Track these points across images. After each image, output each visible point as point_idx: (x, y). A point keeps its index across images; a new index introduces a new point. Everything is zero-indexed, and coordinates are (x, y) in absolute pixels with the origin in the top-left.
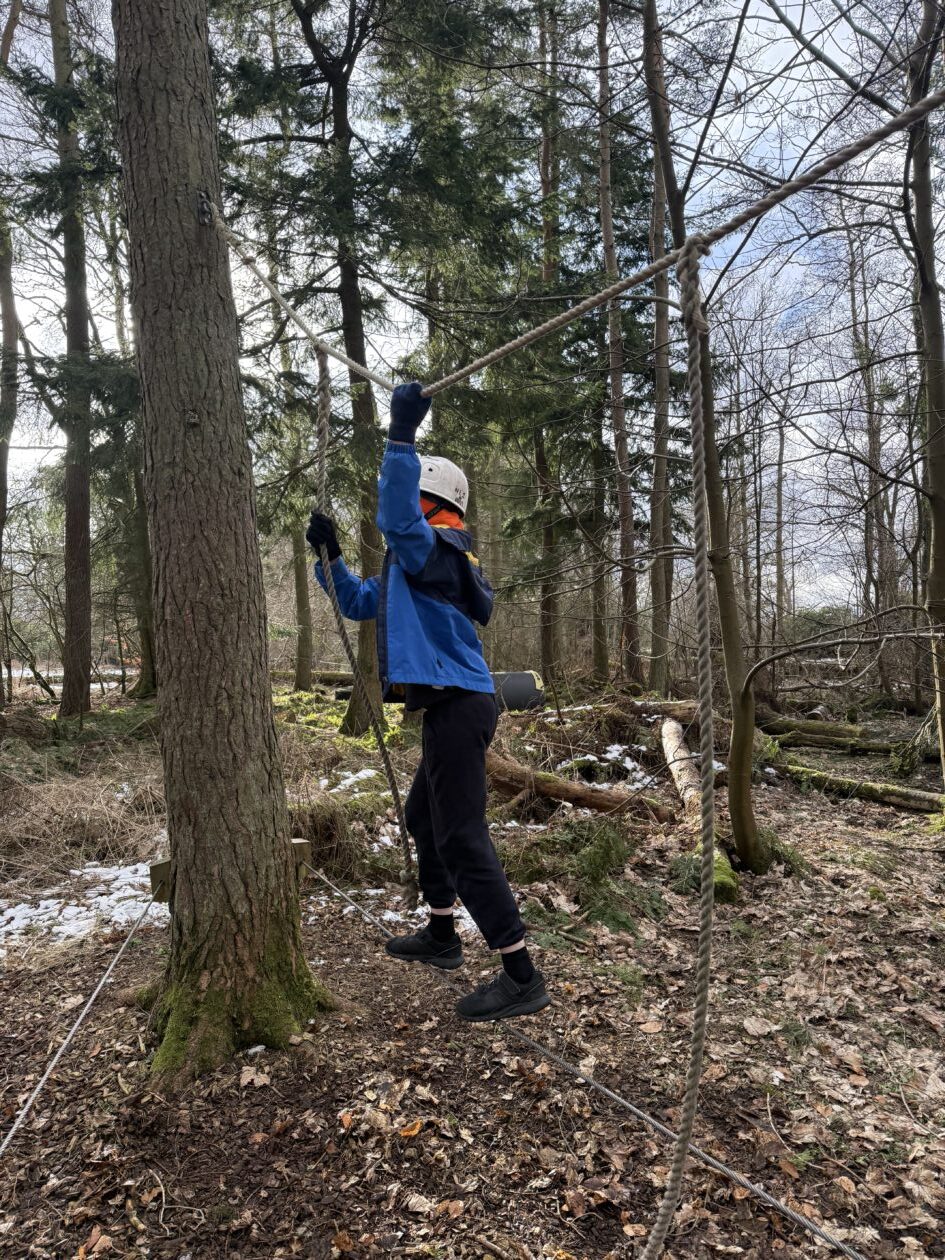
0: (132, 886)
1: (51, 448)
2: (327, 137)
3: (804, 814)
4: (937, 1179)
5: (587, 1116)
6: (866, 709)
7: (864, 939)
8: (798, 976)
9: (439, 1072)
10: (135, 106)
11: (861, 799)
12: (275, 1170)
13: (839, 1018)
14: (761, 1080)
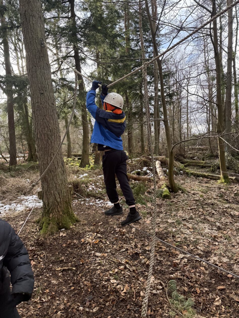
0: (32, 200)
1: (2, 99)
2: (69, 16)
3: (188, 181)
4: (204, 246)
5: (133, 238)
6: (207, 158)
7: (197, 205)
8: (181, 212)
9: (102, 232)
10: (25, 19)
11: (202, 177)
12: (68, 250)
13: (189, 219)
14: (170, 231)
